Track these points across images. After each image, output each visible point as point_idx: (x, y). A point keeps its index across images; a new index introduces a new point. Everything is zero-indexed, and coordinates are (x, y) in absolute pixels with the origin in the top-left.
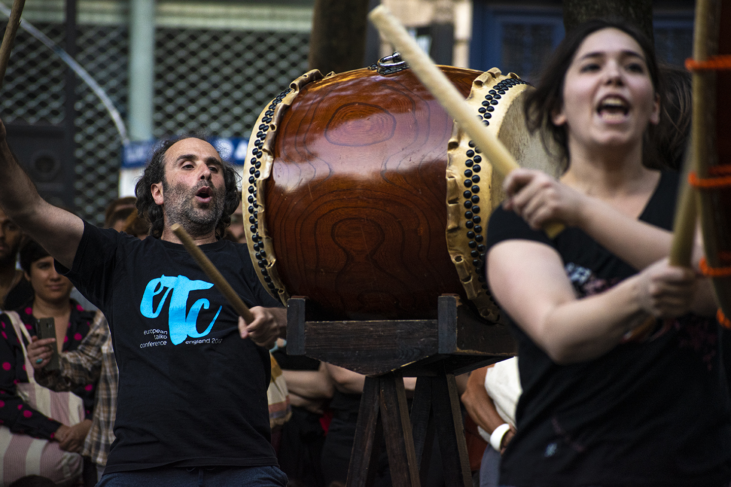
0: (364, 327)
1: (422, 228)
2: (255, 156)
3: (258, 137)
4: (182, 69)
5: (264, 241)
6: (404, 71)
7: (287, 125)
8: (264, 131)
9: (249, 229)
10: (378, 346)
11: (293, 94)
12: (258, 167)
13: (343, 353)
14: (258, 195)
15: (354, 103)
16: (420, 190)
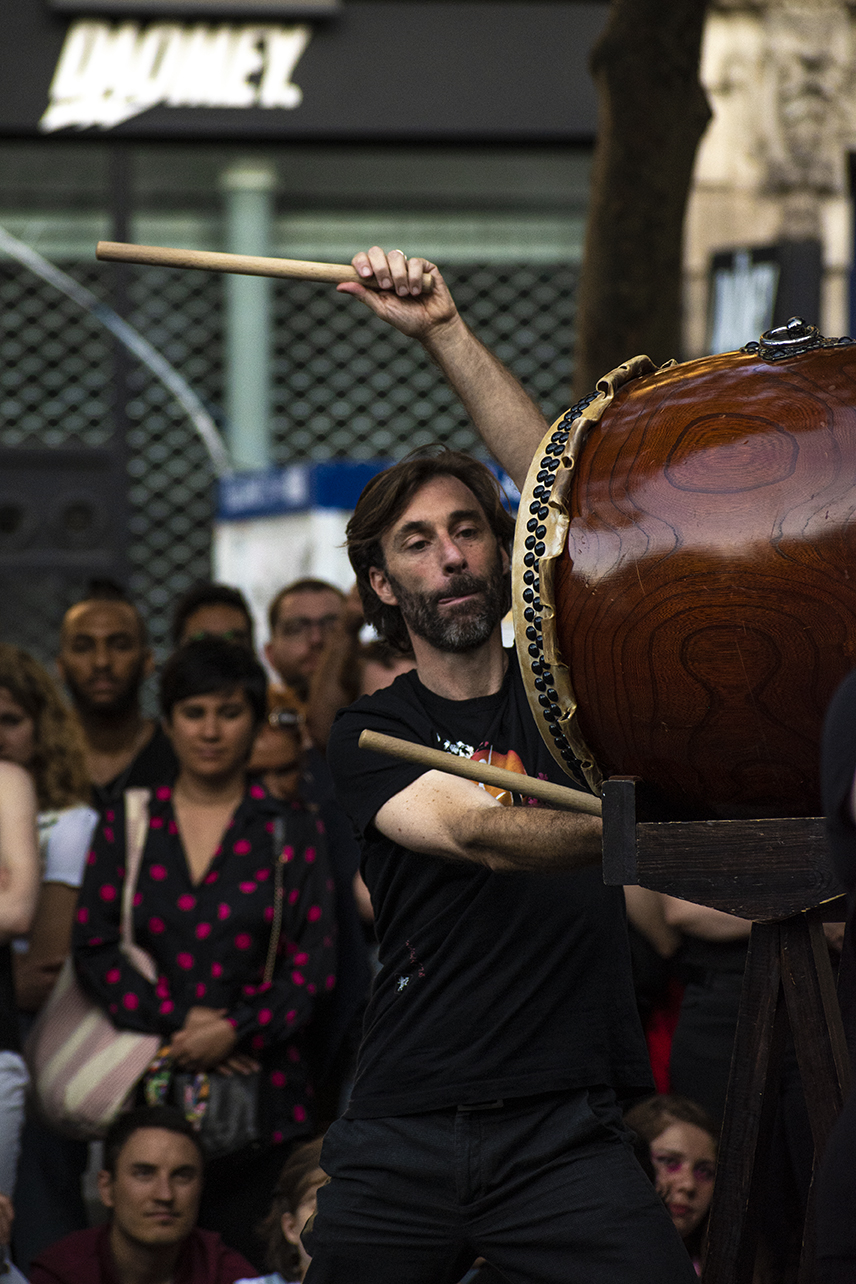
0: (747, 831)
1: (851, 643)
2: (536, 516)
3: (539, 480)
4: (321, 337)
5: (554, 671)
6: (810, 353)
7: (594, 458)
8: (552, 469)
9: (526, 651)
10: (775, 867)
11: (602, 401)
12: (541, 535)
13: (709, 880)
14: (543, 587)
15: (716, 416)
16: (846, 572)
